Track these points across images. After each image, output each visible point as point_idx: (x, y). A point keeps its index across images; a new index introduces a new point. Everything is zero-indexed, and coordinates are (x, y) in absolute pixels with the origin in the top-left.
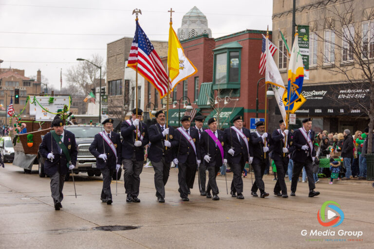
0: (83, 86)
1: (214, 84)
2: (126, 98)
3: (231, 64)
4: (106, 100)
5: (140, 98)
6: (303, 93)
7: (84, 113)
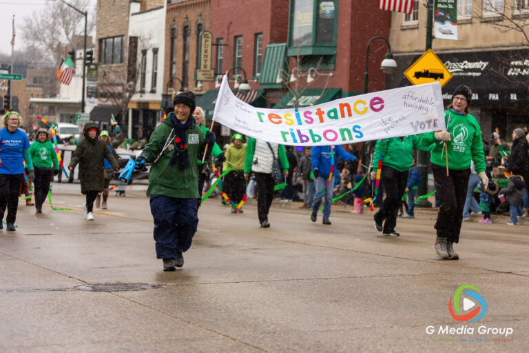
0: (52, 48)
1: (290, 46)
2: (131, 68)
3: (321, 12)
4: (94, 73)
5: (156, 69)
6: (447, 64)
7: (54, 95)
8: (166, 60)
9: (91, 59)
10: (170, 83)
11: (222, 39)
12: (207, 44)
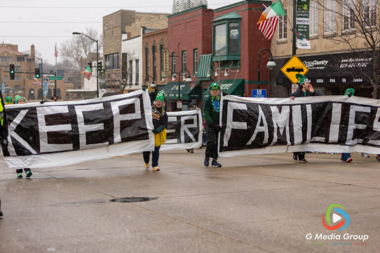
0: (78, 61)
1: (214, 55)
2: (124, 71)
3: (231, 35)
4: (103, 74)
5: (138, 71)
6: (305, 63)
7: (80, 88)
8: (143, 66)
9: (101, 67)
10: (146, 79)
11: (174, 53)
12: (166, 57)
